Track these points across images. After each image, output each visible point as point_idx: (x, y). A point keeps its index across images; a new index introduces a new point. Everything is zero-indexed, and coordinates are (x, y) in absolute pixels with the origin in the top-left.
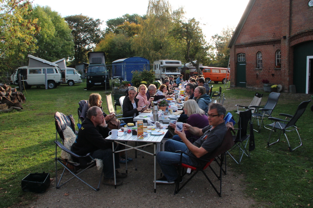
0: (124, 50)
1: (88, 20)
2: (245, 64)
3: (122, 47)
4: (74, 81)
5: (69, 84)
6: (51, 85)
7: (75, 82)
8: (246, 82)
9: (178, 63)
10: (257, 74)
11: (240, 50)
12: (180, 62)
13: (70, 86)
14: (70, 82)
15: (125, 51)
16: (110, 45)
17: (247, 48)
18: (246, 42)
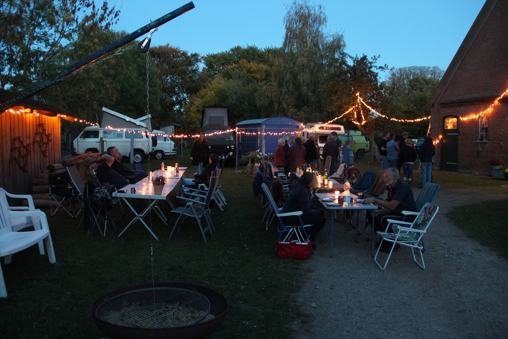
0: (241, 105)
1: (179, 54)
2: (456, 134)
3: (238, 100)
4: (165, 152)
5: (156, 156)
6: (137, 158)
7: (166, 154)
8: (458, 162)
9: (339, 129)
10: (478, 150)
11: (449, 111)
12: (342, 127)
13: (157, 159)
14: (158, 154)
15: (243, 107)
16: (219, 97)
17: (462, 108)
18: (460, 97)
